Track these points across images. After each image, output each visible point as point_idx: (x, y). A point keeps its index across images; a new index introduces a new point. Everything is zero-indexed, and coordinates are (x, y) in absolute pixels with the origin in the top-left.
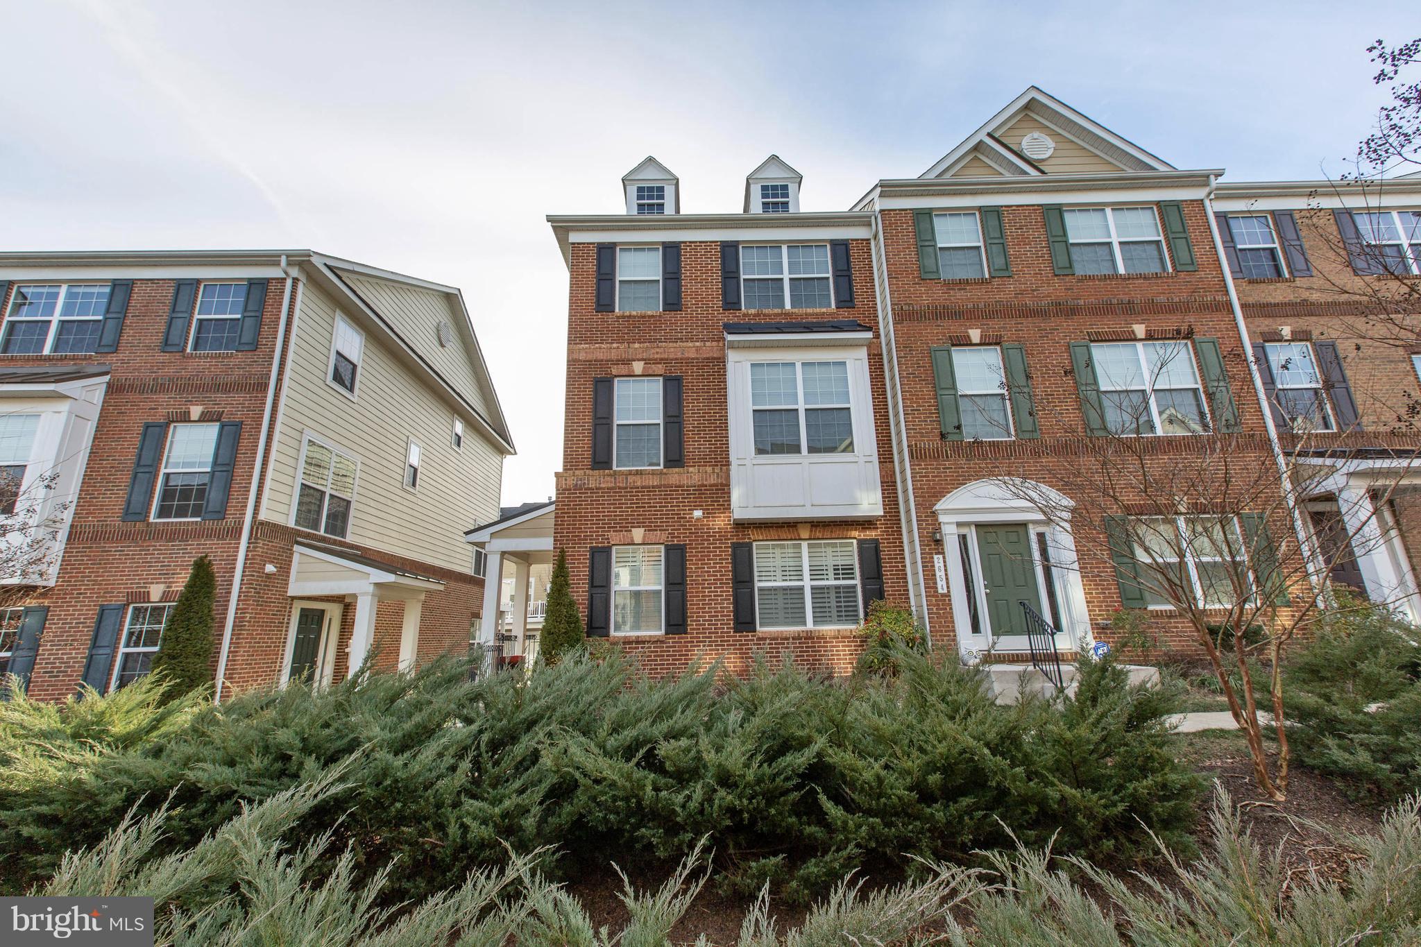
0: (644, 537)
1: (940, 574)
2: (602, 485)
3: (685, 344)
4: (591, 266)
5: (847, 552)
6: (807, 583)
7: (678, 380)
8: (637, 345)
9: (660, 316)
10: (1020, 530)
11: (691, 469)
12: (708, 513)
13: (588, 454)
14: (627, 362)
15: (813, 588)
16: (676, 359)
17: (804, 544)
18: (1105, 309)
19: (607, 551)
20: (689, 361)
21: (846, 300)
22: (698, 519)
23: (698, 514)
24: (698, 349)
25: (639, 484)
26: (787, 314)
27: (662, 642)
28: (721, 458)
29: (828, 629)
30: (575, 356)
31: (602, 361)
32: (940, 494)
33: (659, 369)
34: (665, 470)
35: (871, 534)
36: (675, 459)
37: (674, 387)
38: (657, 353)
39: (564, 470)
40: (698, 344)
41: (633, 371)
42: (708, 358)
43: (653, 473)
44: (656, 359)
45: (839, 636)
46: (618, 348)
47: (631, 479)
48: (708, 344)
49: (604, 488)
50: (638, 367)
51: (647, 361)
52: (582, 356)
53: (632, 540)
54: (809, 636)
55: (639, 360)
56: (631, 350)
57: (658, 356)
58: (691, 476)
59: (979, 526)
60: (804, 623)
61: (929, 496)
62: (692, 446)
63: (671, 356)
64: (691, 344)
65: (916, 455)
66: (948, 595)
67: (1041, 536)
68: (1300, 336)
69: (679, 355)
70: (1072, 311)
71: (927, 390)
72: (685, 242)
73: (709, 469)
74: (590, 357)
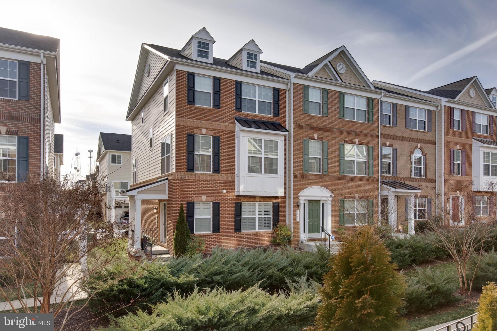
0: (206, 199)
1: (298, 215)
2: (191, 179)
3: (222, 123)
4: (185, 82)
5: (269, 206)
6: (257, 216)
7: (218, 138)
8: (203, 122)
9: (212, 110)
10: (319, 202)
11: (223, 174)
12: (228, 192)
13: (185, 165)
14: (200, 128)
15: (258, 218)
16: (218, 129)
17: (257, 203)
18: (350, 133)
19: (193, 204)
20: (222, 131)
21: (277, 114)
22: (225, 193)
23: (225, 191)
24: (226, 126)
25: (204, 179)
26: (257, 116)
27: (211, 236)
28: (232, 170)
29: (263, 231)
30: (180, 123)
31: (190, 127)
32: (300, 190)
33: (212, 133)
34: (214, 174)
35: (277, 201)
36: (217, 170)
37: (217, 141)
38: (211, 126)
39: (176, 171)
40: (226, 124)
41: (202, 132)
42: (229, 131)
43: (209, 175)
44: (210, 129)
45: (266, 234)
46: (196, 122)
47: (201, 177)
48: (230, 124)
49: (191, 180)
50: (204, 131)
51: (207, 129)
52: (182, 124)
53: (202, 200)
54: (257, 234)
55: (204, 128)
56: (201, 123)
57: (211, 127)
58: (222, 177)
59: (308, 200)
60: (255, 229)
61: (298, 190)
62: (223, 166)
63: (216, 128)
64: (223, 124)
65: (295, 176)
66: (299, 222)
67: (323, 204)
68: (391, 146)
69: (219, 128)
70: (341, 132)
71: (301, 155)
72: (222, 78)
73: (229, 175)
74: (185, 124)
